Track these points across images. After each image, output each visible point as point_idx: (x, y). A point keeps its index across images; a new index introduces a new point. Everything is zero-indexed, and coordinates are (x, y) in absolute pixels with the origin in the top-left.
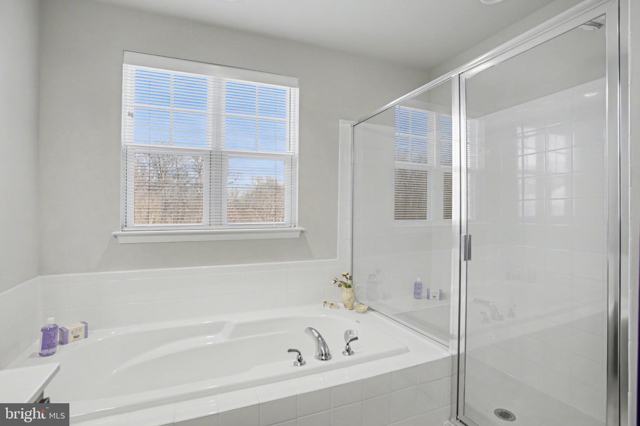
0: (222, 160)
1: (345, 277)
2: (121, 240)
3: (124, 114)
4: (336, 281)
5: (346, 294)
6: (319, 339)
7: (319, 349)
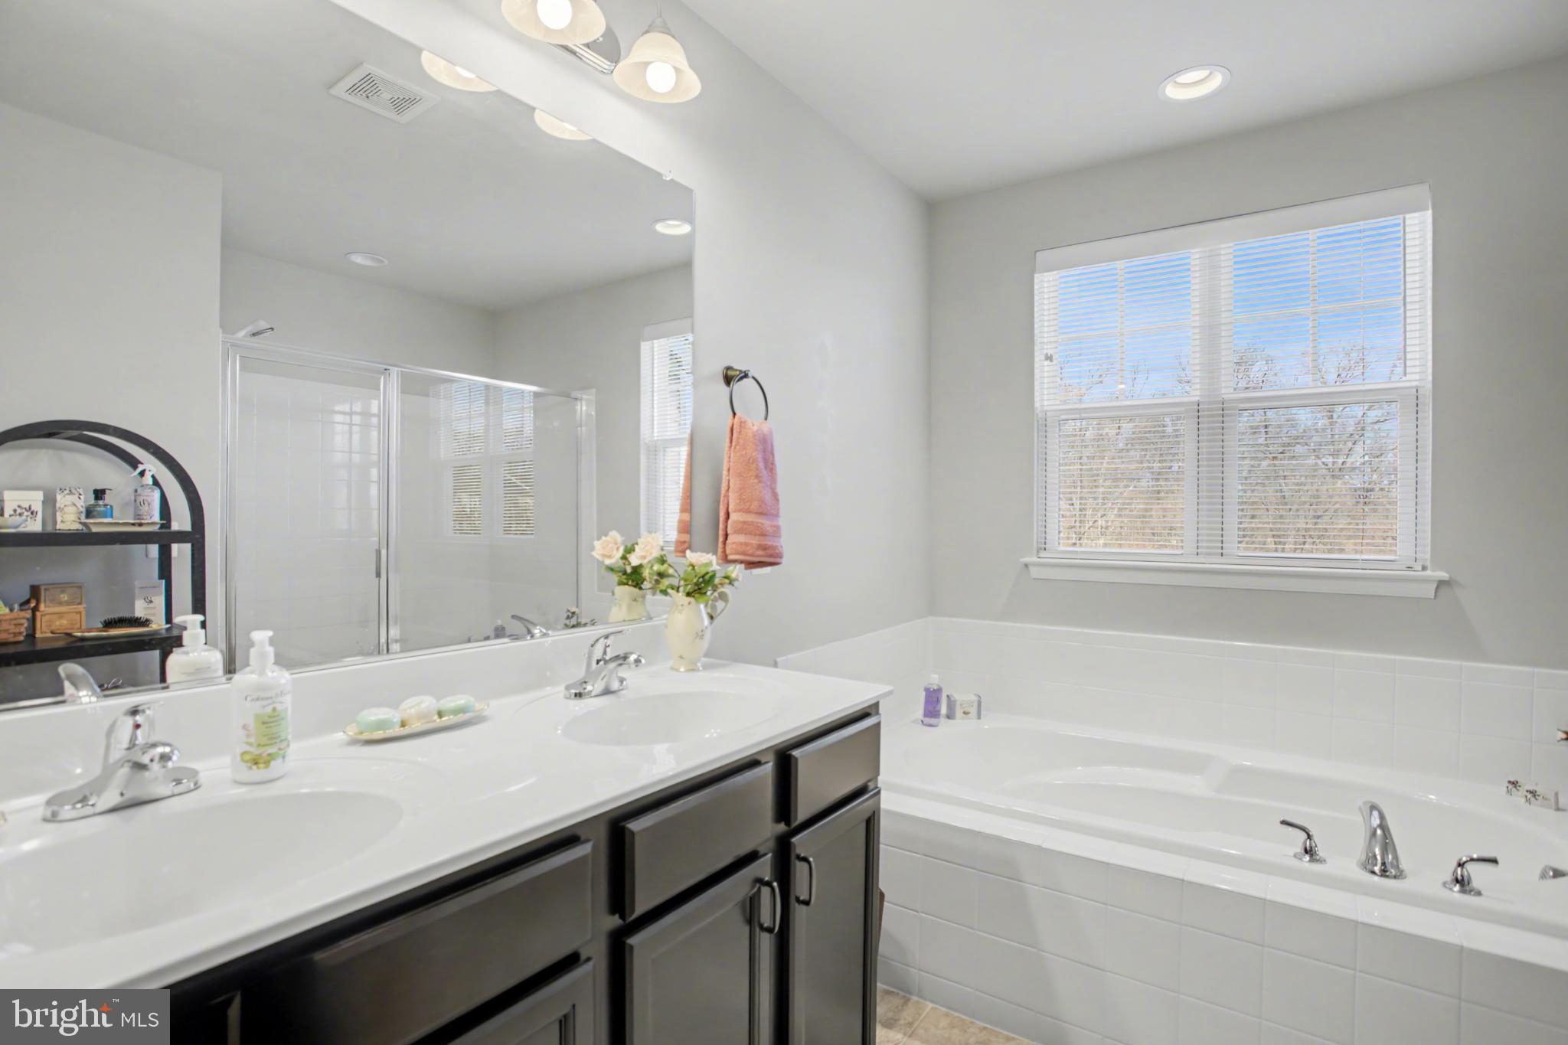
0: (1224, 418)
2: (1035, 572)
3: (1039, 357)
6: (1379, 832)
7: (1370, 848)
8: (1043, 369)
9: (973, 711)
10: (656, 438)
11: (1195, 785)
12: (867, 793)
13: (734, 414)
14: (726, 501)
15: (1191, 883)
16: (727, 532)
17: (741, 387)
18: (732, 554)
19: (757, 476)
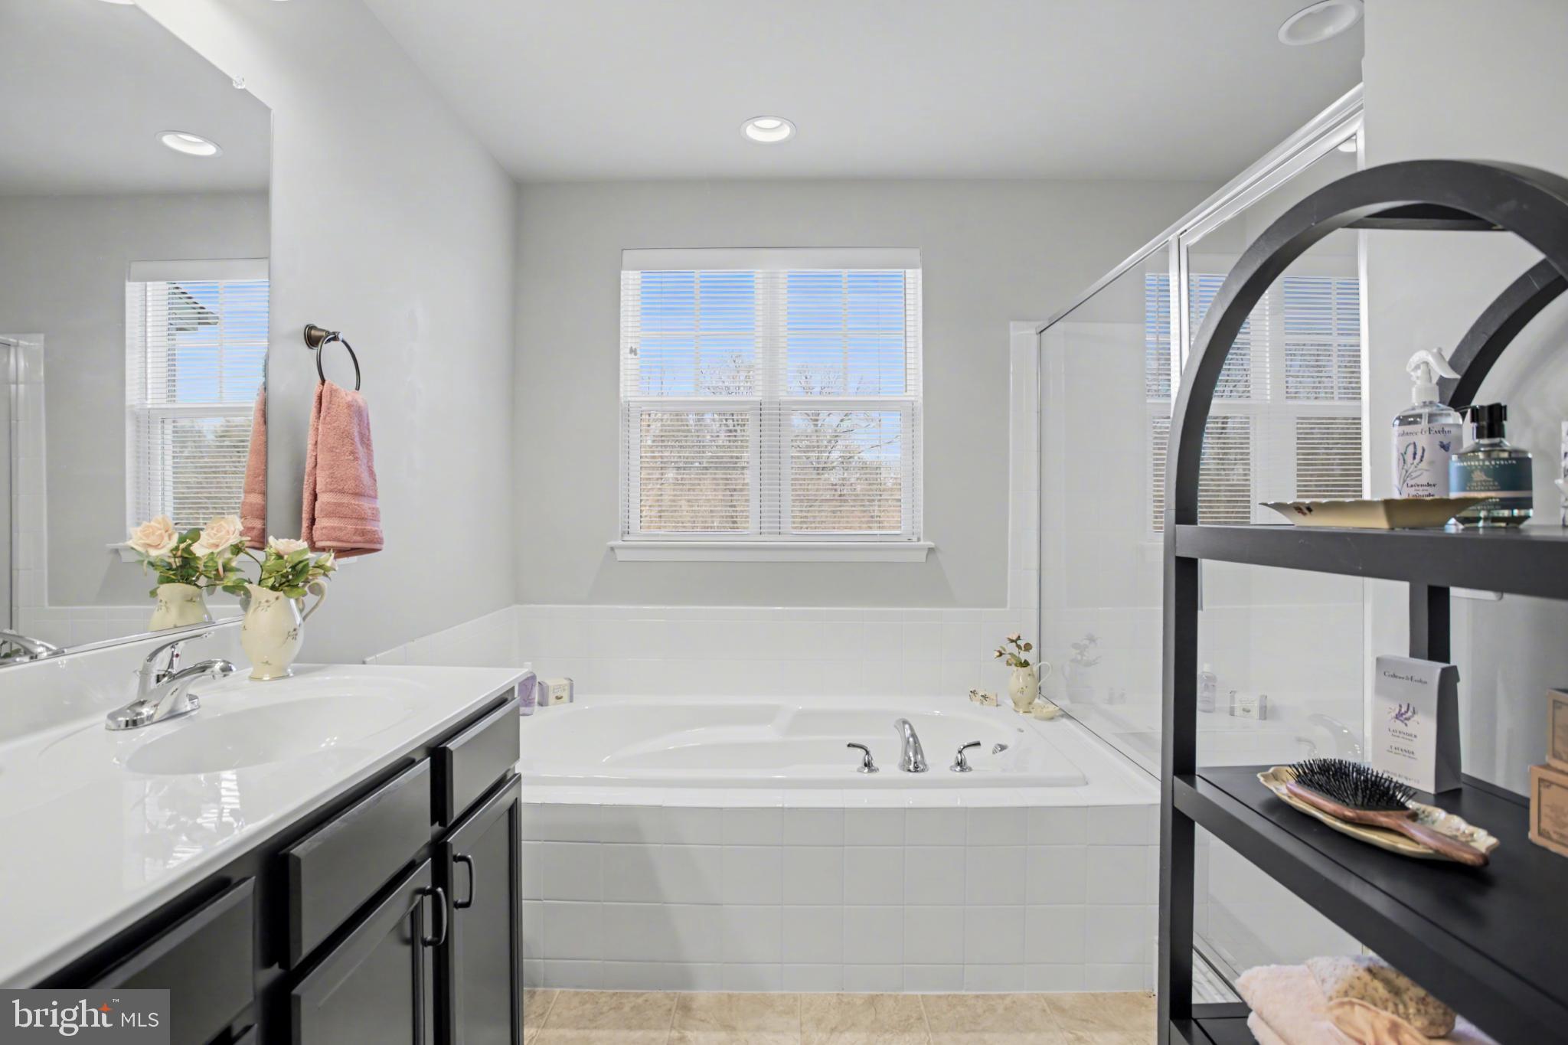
0: (781, 417)
1: (1014, 644)
2: (621, 555)
3: (624, 351)
4: (1003, 652)
5: (1018, 678)
6: (911, 739)
7: (906, 753)
8: (628, 365)
9: (566, 695)
10: (149, 406)
11: (767, 733)
12: (507, 783)
13: (323, 381)
14: (311, 480)
15: (790, 809)
16: (313, 515)
17: (330, 349)
18: (319, 540)
19: (352, 453)
